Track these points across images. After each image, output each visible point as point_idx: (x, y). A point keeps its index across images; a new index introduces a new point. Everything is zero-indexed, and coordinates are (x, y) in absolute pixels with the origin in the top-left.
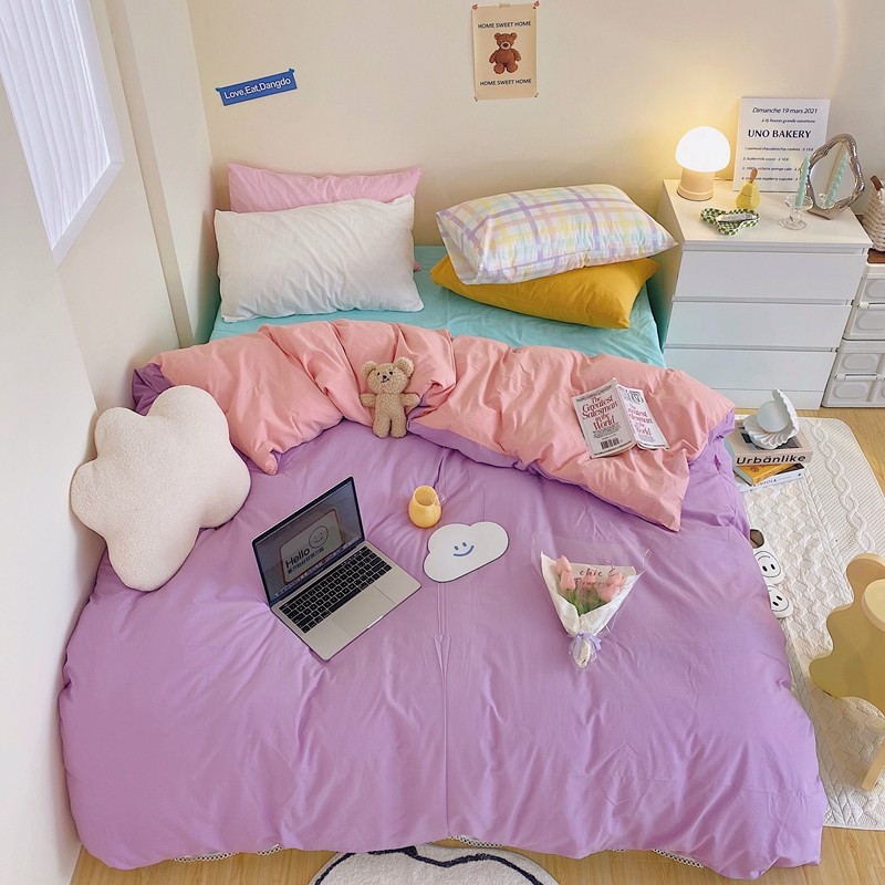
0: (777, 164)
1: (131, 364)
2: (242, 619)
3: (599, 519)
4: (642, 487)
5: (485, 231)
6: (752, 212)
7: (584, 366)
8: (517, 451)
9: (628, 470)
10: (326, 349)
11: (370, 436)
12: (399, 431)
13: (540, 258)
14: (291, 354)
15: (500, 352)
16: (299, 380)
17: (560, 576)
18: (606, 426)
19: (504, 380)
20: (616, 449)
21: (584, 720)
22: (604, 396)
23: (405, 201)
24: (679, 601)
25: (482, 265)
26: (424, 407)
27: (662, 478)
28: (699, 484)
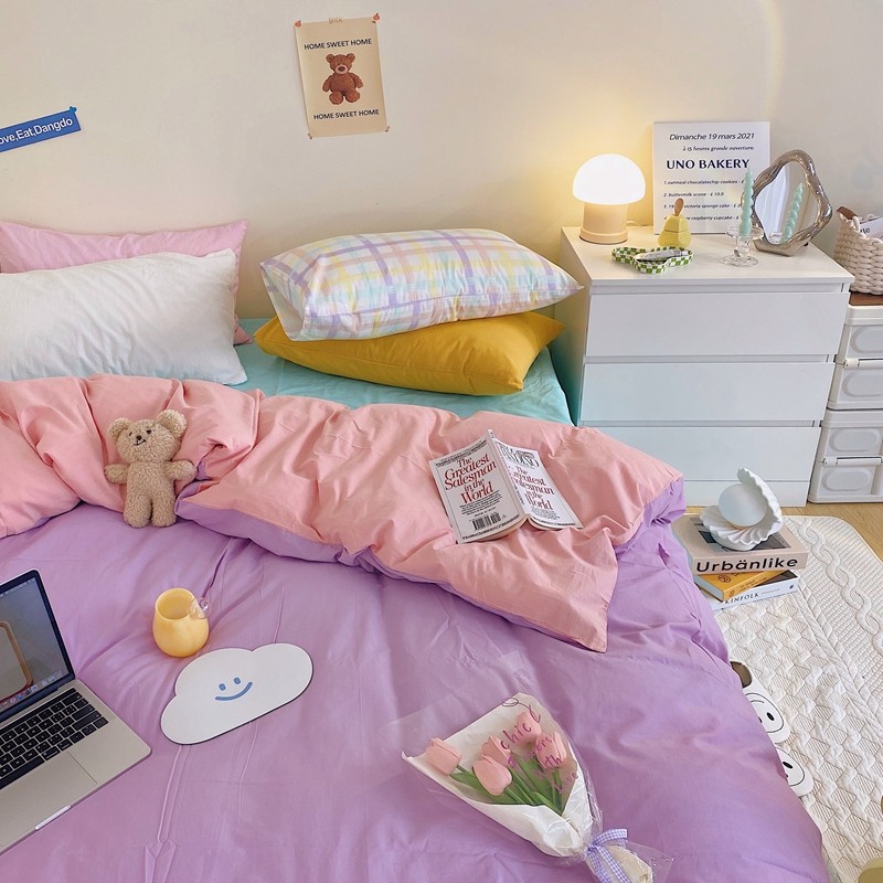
0: (708, 200)
3: (469, 635)
4: (538, 583)
5: (315, 270)
6: (681, 249)
7: (451, 424)
8: (337, 535)
9: (514, 557)
12: (163, 518)
13: (393, 303)
15: (328, 411)
18: (480, 499)
19: (326, 441)
20: (496, 529)
22: (476, 457)
23: (223, 256)
25: (307, 309)
26: (200, 480)
27: (571, 570)
28: (635, 581)
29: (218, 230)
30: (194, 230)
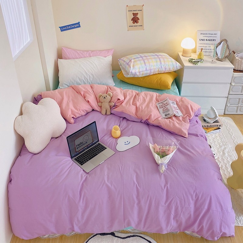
0: (208, 48)
1: (33, 95)
2: (63, 161)
3: (165, 135)
4: (177, 126)
5: (131, 63)
6: (202, 59)
7: (159, 96)
8: (142, 117)
9: (172, 121)
10: (88, 90)
11: (101, 114)
12: (108, 113)
13: (146, 70)
14: (78, 92)
15: (136, 93)
16: (80, 98)
17: (155, 149)
18: (166, 110)
19: (137, 99)
20: (169, 116)
21: (163, 188)
22: (165, 103)
23: (109, 57)
24: (189, 155)
25: (130, 71)
26: (115, 106)
27: (182, 124)
28: (192, 126)
29: (108, 51)
30: (103, 50)
